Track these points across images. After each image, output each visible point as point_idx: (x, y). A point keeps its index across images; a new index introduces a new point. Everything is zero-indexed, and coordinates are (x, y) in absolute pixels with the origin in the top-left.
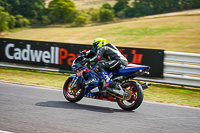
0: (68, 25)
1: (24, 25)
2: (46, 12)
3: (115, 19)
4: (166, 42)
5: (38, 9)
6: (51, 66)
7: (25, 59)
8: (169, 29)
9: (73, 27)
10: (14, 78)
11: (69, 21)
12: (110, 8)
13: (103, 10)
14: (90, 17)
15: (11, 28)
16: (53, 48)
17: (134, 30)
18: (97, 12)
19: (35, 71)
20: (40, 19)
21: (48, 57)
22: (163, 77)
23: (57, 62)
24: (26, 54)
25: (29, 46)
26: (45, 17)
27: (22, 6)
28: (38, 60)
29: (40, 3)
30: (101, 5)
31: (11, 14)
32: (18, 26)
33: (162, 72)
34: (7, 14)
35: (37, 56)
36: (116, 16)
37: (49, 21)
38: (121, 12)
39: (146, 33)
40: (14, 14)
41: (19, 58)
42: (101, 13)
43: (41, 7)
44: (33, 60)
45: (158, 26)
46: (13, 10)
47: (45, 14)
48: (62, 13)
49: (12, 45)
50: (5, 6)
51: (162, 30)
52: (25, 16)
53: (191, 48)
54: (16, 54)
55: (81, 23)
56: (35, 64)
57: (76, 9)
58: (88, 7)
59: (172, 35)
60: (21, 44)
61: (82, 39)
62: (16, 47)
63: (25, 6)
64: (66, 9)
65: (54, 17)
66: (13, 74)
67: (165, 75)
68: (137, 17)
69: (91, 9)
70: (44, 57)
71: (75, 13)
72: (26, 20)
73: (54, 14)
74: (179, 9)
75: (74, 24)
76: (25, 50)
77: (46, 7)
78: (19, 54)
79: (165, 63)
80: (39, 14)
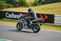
0: (24, 7)
1: (11, 7)
2: (18, 3)
3: (38, 5)
7: (12, 17)
8: (55, 8)
9: (26, 7)
10: (8, 23)
11: (24, 6)
12: (37, 2)
13: (35, 2)
14: (31, 4)
15: (7, 8)
16: (20, 14)
17: (44, 8)
19: (15, 21)
20: (16, 5)
21: (19, 17)
22: (54, 23)
24: (12, 16)
25: (13, 13)
27: (10, 1)
31: (7, 3)
32: (9, 7)
33: (54, 22)
34: (6, 3)
36: (39, 4)
37: (18, 6)
38: (40, 3)
39: (48, 9)
42: (34, 3)
43: (16, 1)
45: (51, 7)
48: (22, 3)
50: (5, 1)
51: (53, 8)
52: (11, 4)
55: (28, 6)
57: (27, 2)
58: (30, 1)
64: (23, 2)
65: (20, 4)
66: (8, 22)
67: (55, 22)
68: (45, 4)
69: (31, 2)
70: (18, 17)
71: (26, 3)
72: (11, 5)
73: (20, 3)
74: (58, 2)
75: (26, 6)
77: (18, 1)
78: (10, 16)
79: (55, 19)
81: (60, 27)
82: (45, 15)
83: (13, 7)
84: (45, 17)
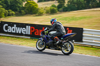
0: (34, 15)
1: (12, 15)
2: (23, 8)
3: (58, 12)
4: (83, 24)
5: (19, 7)
6: (26, 35)
7: (13, 32)
8: (85, 18)
9: (37, 16)
11: (35, 13)
12: (55, 7)
13: (52, 8)
14: (45, 11)
15: (6, 16)
16: (27, 26)
17: (67, 18)
18: (49, 9)
19: (18, 38)
20: (20, 12)
21: (25, 31)
22: (82, 42)
23: (29, 34)
24: (14, 29)
25: (15, 25)
26: (23, 11)
27: (11, 6)
28: (20, 32)
29: (20, 4)
30: (51, 5)
31: (6, 9)
32: (9, 15)
33: (82, 39)
34: (4, 9)
35: (19, 30)
36: (59, 11)
37: (25, 13)
38: (61, 9)
39: (73, 20)
40: (7, 10)
41: (10, 31)
43: (21, 6)
44: (17, 32)
45: (79, 16)
46: (7, 7)
47: (23, 9)
48: (31, 9)
49: (7, 25)
50: (3, 5)
51: (81, 18)
52: (13, 10)
53: (96, 27)
54: (9, 29)
55: (41, 14)
56: (18, 34)
57: (39, 7)
58: (44, 6)
59: (86, 21)
60: (11, 24)
61: (41, 22)
62: (9, 26)
63: (13, 5)
64: (33, 7)
65: (27, 11)
66: (7, 39)
68: (69, 11)
69: (46, 7)
70: (23, 31)
71: (38, 9)
72: (13, 12)
73: (27, 9)
74: (90, 8)
75: (37, 14)
76: (13, 28)
77: (24, 6)
78: (10, 29)
79: (84, 35)
80: (20, 10)
81: (92, 48)
82: (68, 29)
83: (17, 15)
84: (68, 31)
